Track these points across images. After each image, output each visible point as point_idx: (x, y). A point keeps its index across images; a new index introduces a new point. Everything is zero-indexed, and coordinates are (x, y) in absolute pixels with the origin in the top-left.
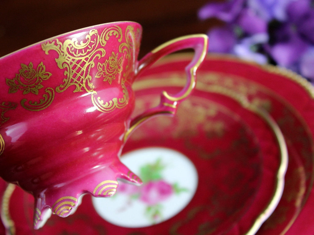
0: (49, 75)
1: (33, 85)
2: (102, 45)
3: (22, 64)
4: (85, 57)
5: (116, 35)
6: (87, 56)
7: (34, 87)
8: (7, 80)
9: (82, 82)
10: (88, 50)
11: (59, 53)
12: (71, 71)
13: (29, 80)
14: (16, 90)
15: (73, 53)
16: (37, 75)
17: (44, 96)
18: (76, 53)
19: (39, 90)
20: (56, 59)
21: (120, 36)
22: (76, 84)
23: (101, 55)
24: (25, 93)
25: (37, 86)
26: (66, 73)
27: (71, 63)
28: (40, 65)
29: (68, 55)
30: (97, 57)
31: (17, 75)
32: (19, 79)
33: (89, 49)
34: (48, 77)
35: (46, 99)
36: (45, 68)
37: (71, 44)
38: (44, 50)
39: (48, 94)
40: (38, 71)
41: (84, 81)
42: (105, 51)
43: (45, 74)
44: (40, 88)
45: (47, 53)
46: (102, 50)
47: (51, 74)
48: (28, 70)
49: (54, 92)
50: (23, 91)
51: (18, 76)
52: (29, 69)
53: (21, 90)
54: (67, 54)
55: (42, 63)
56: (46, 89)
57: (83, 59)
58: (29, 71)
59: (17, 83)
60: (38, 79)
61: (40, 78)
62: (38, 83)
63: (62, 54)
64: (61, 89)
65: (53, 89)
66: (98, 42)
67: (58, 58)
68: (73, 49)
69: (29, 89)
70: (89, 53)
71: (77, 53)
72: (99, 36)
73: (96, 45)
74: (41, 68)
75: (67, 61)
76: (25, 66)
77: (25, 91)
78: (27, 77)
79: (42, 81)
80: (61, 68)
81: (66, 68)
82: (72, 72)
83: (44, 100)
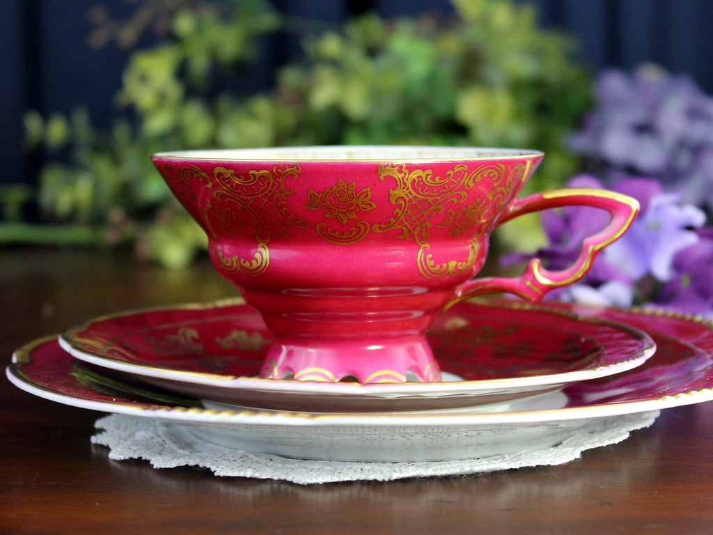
0: (371, 205)
1: (345, 211)
2: (466, 187)
3: (340, 181)
4: (433, 198)
5: (494, 176)
6: (438, 198)
7: (343, 213)
8: (311, 191)
9: (414, 229)
10: (442, 190)
11: (399, 183)
12: (405, 211)
13: (341, 202)
14: (317, 208)
15: (420, 189)
16: (355, 201)
17: (352, 229)
18: (422, 190)
19: (349, 219)
20: (391, 190)
21: (499, 177)
22: (405, 228)
23: (459, 200)
24: (328, 216)
25: (348, 214)
26: (397, 210)
27: (410, 201)
28: (364, 190)
29: (411, 190)
30: (453, 202)
31: (327, 190)
32: (328, 197)
33: (445, 189)
34: (369, 209)
35: (353, 234)
36: (369, 197)
37: (421, 177)
38: (380, 173)
39: (360, 228)
40: (359, 196)
41: (418, 228)
42: (466, 195)
43: (367, 204)
44: (351, 217)
45: (382, 178)
46: (463, 194)
47: (374, 206)
48: (346, 190)
49: (368, 228)
50: (326, 213)
51: (328, 193)
52: (348, 189)
53: (324, 210)
54: (410, 188)
55: (369, 189)
56: (360, 222)
57: (430, 199)
58: (347, 192)
59: (323, 200)
60: (354, 206)
61: (358, 205)
62: (352, 211)
63: (403, 186)
64: (380, 228)
65: (368, 225)
66: (461, 183)
67: (394, 189)
68: (421, 183)
69: (336, 214)
70: (443, 193)
71: (425, 190)
72: (466, 175)
73: (457, 185)
74: (365, 194)
75: (405, 197)
76: (344, 183)
77: (329, 214)
78: (341, 199)
79: (358, 210)
80: (393, 203)
81: (401, 205)
82: (407, 212)
83: (351, 234)
